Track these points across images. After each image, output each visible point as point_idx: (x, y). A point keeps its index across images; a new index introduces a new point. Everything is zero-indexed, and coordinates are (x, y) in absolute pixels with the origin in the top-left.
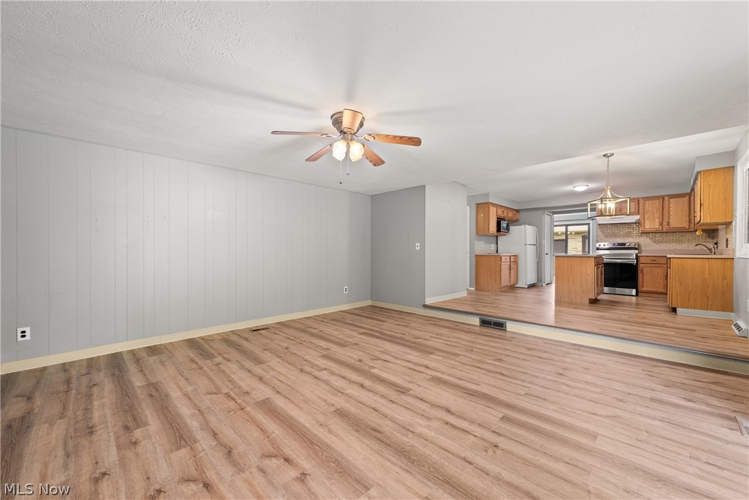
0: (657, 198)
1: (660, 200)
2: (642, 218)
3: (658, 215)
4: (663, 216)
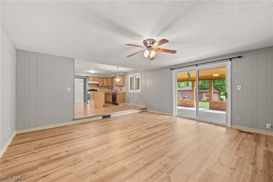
0: (102, 78)
1: (102, 79)
2: (99, 83)
3: (102, 82)
4: (103, 83)
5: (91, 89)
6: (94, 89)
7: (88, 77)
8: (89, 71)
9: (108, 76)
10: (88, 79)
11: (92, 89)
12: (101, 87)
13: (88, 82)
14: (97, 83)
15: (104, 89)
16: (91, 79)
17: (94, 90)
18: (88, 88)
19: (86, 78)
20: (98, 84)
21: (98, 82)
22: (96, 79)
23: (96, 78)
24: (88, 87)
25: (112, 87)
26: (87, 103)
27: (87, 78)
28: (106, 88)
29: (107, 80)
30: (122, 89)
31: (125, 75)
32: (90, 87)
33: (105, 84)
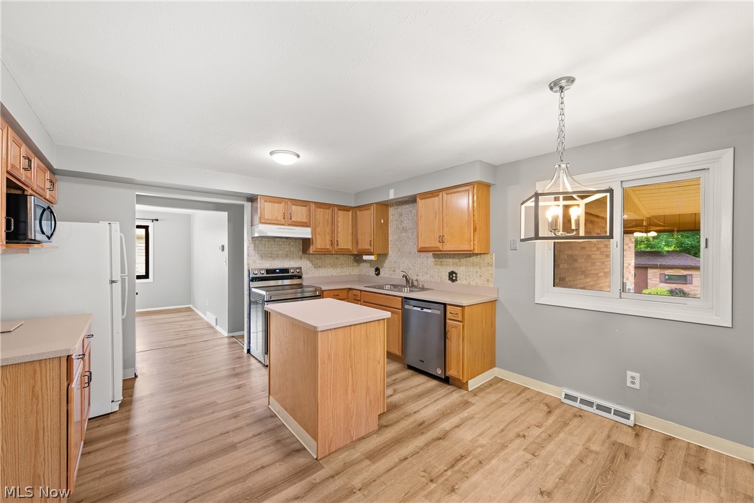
0: (328, 206)
1: (330, 211)
2: (313, 232)
3: (328, 230)
4: (333, 232)
5: (268, 271)
6: (286, 271)
7: (252, 199)
8: (262, 153)
9: (358, 195)
10: (254, 211)
11: (273, 271)
12: (324, 253)
13: (252, 232)
14: (306, 233)
15: (334, 266)
16: (268, 209)
17: (283, 273)
18: (254, 262)
19: (243, 206)
20: (306, 243)
21: (309, 230)
22: (299, 213)
23: (299, 208)
24: (255, 257)
25: (383, 256)
26: (249, 351)
27: (248, 205)
28: (342, 258)
29: (355, 219)
30: (461, 271)
31: (488, 186)
32: (263, 256)
33: (345, 242)
